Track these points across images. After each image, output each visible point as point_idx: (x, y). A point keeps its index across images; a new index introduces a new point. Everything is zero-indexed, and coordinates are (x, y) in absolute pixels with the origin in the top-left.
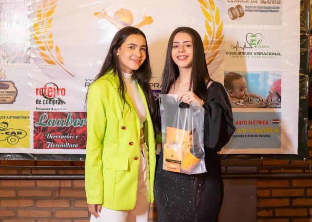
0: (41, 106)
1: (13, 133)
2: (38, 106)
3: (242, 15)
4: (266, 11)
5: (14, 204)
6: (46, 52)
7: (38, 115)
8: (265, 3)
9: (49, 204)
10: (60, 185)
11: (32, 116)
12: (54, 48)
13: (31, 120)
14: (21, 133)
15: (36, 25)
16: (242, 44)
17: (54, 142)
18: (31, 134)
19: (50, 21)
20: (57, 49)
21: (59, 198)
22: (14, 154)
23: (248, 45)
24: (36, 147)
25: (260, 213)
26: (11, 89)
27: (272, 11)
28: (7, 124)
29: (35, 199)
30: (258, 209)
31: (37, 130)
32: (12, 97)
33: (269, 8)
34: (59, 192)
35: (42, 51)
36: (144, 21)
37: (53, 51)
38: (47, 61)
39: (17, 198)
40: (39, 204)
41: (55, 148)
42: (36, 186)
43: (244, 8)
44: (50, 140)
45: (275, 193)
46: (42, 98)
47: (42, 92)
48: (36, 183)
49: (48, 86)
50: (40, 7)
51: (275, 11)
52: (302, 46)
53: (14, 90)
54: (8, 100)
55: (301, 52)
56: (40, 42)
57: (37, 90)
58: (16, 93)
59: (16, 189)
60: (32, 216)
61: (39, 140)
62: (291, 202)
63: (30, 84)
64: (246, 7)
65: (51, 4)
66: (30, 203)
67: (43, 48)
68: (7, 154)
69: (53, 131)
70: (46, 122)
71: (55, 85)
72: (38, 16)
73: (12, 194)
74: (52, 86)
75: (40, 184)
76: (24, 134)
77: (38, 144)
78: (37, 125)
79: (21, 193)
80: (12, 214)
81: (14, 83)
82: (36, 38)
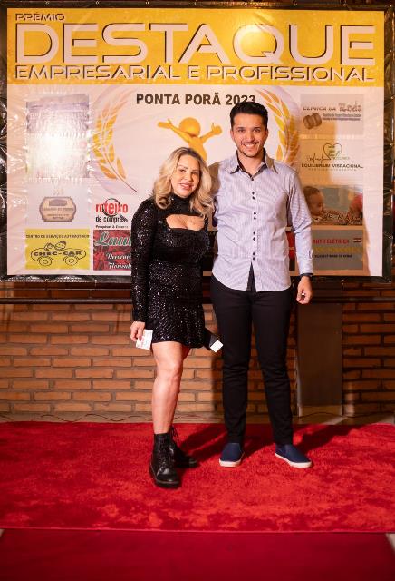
0: (102, 224)
1: (71, 253)
2: (99, 223)
3: (319, 123)
4: (346, 119)
5: (66, 340)
6: (107, 166)
7: (98, 234)
8: (344, 110)
9: (106, 340)
10: (118, 318)
11: (91, 235)
12: (115, 161)
13: (91, 239)
14: (80, 253)
15: (95, 137)
16: (319, 156)
17: (116, 263)
18: (91, 254)
19: (111, 132)
20: (119, 162)
21: (117, 333)
22: (72, 276)
23: (325, 157)
24: (95, 269)
25: (347, 352)
26: (69, 205)
27: (352, 119)
28: (65, 243)
29: (90, 334)
30: (344, 347)
31: (97, 250)
32: (70, 214)
33: (349, 115)
34: (118, 326)
35: (102, 164)
36: (212, 132)
37: (115, 165)
38: (108, 175)
39: (70, 333)
40: (95, 341)
41: (116, 269)
42: (91, 320)
43: (322, 117)
44: (112, 261)
45: (364, 328)
46: (103, 215)
47: (102, 208)
48: (91, 316)
49: (109, 202)
50: (99, 117)
51: (356, 119)
52: (385, 158)
53: (73, 207)
54: (66, 217)
55: (385, 164)
56: (100, 155)
57: (97, 206)
58: (75, 210)
59: (68, 324)
60: (87, 354)
61: (100, 261)
62: (382, 339)
63: (89, 200)
64: (324, 115)
65: (112, 114)
66: (85, 339)
67: (104, 161)
68: (65, 276)
69: (114, 251)
70: (107, 241)
71: (117, 201)
72: (98, 127)
73: (64, 329)
74: (113, 202)
75: (95, 317)
76: (83, 254)
77: (98, 266)
78: (97, 245)
79: (74, 328)
80: (64, 352)
81: (71, 199)
82: (96, 151)
